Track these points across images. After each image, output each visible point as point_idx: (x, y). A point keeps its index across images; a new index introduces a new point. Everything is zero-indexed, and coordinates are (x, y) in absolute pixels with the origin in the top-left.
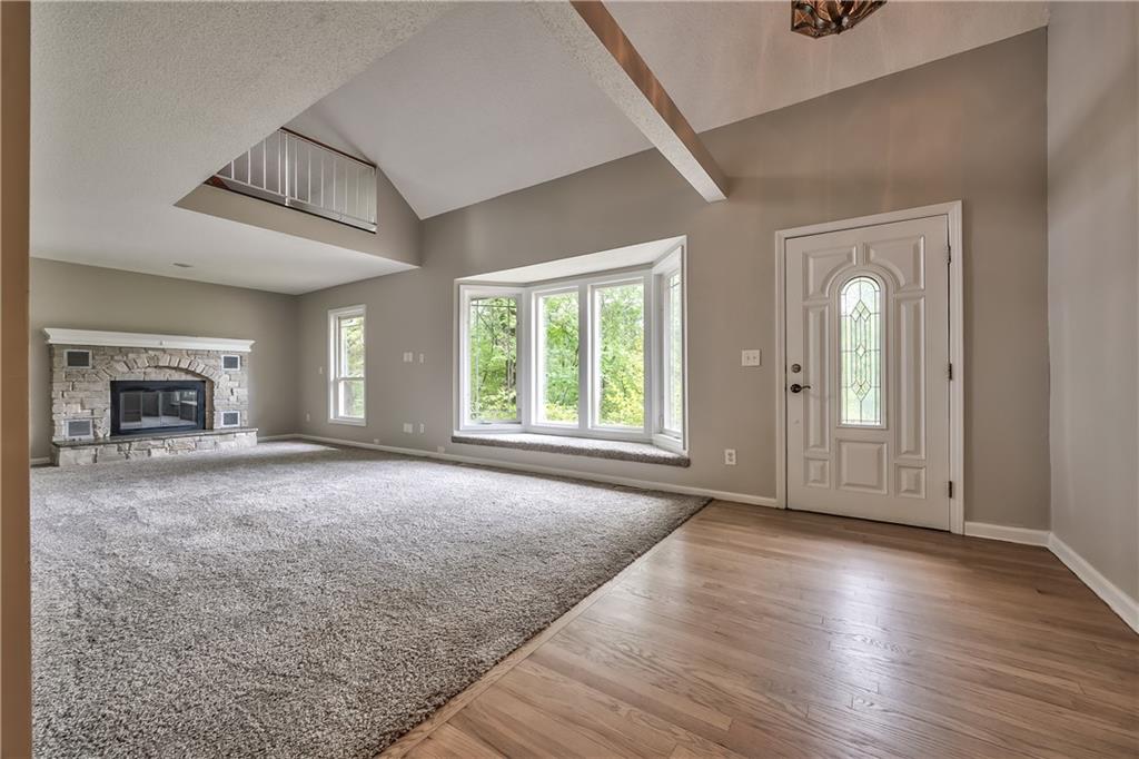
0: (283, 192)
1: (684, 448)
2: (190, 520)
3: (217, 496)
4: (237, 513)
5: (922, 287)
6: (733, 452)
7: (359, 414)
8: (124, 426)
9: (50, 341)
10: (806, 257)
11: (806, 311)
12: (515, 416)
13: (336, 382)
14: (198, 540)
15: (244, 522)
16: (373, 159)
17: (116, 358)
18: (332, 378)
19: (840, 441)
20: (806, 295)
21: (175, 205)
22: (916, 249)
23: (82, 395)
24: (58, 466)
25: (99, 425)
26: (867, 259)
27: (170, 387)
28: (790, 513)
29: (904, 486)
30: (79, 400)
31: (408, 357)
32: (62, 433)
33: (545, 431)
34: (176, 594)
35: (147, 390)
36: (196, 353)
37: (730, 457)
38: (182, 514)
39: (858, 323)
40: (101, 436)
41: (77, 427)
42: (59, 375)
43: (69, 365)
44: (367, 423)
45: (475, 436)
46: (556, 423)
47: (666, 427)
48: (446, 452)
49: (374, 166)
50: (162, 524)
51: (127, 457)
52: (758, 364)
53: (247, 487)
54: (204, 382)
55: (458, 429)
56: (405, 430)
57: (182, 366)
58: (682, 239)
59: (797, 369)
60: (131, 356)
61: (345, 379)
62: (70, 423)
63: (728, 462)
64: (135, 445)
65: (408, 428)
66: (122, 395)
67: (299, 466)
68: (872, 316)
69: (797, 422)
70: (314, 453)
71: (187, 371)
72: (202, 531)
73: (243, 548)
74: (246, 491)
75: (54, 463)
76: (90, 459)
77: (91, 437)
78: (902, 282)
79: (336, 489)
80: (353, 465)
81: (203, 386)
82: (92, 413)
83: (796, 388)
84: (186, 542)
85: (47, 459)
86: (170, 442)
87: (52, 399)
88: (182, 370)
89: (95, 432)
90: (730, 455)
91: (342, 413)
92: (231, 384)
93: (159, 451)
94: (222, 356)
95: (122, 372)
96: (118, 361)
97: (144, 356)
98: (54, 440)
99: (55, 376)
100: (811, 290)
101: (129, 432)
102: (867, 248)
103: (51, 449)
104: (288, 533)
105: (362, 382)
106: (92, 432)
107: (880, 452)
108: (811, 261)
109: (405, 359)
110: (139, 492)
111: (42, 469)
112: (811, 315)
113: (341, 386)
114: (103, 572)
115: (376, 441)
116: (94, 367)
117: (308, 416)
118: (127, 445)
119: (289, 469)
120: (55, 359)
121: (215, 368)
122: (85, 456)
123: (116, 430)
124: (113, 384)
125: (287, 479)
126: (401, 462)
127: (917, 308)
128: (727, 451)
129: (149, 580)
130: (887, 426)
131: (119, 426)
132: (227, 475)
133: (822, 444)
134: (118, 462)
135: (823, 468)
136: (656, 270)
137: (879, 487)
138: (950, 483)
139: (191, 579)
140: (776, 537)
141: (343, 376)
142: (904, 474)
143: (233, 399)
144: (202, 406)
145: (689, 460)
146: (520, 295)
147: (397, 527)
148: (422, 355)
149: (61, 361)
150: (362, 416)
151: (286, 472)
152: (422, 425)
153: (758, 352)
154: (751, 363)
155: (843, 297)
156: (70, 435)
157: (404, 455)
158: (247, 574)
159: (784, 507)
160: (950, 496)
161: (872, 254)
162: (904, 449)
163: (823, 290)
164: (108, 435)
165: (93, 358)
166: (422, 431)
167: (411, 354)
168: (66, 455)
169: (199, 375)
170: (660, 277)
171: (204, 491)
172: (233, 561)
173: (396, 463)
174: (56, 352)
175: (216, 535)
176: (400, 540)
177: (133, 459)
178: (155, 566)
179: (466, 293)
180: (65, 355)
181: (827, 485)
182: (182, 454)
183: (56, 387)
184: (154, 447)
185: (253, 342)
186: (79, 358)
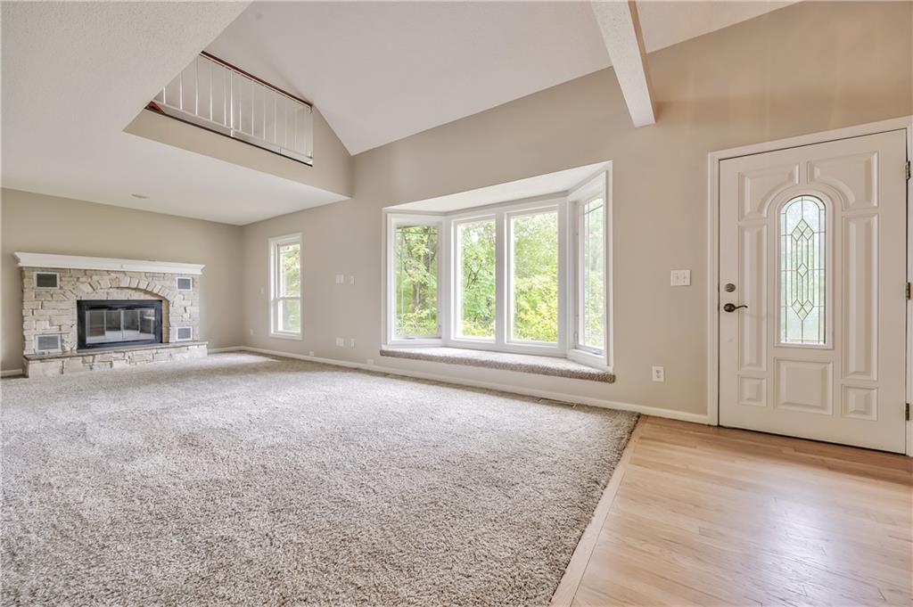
0: (228, 124)
1: (608, 365)
2: (137, 440)
3: (167, 410)
4: (184, 431)
5: (876, 204)
6: (661, 369)
7: (296, 330)
8: (90, 340)
9: (21, 265)
10: (741, 177)
11: (741, 231)
12: (435, 332)
13: (276, 301)
14: (141, 465)
15: (190, 442)
16: (309, 99)
17: (81, 279)
18: (272, 298)
19: (778, 361)
20: (741, 215)
21: (124, 130)
22: (868, 165)
23: (50, 312)
24: (27, 377)
25: (66, 340)
26: (810, 177)
27: (130, 306)
28: (722, 431)
29: (852, 406)
30: (48, 317)
31: (340, 279)
32: (32, 347)
33: (463, 345)
34: (104, 547)
35: (110, 308)
36: (153, 275)
37: (657, 374)
38: (130, 431)
39: (799, 242)
40: (68, 349)
41: (46, 341)
42: (29, 294)
43: (38, 286)
44: (303, 338)
45: (401, 350)
46: (470, 338)
47: (581, 343)
48: (375, 364)
49: (310, 105)
50: (107, 443)
51: (91, 369)
52: (687, 283)
53: (195, 400)
54: (161, 301)
55: (386, 344)
56: (337, 344)
57: (141, 286)
58: (608, 164)
59: (731, 288)
60: (95, 278)
61: (283, 298)
62: (40, 338)
63: (655, 379)
64: (98, 357)
65: (340, 342)
66: (88, 313)
67: (243, 377)
68: (816, 235)
69: (731, 341)
70: (257, 364)
71: (146, 292)
72: (145, 453)
73: (186, 475)
74: (194, 405)
75: (24, 376)
76: (57, 371)
77: (60, 350)
78: (852, 199)
79: (279, 403)
80: (292, 377)
81: (159, 304)
82: (60, 330)
83: (730, 308)
84: (129, 468)
85: (20, 371)
86: (130, 354)
87: (23, 317)
88: (140, 290)
89: (62, 346)
90: (658, 372)
91: (280, 328)
92: (184, 303)
93: (121, 363)
94: (177, 279)
95: (87, 294)
96: (83, 283)
97: (107, 278)
98: (25, 353)
99: (26, 295)
100: (747, 210)
101: (93, 346)
102: (810, 167)
103: (23, 361)
104: (233, 455)
105: (299, 302)
106: (60, 346)
107: (824, 372)
108: (748, 182)
109: (338, 281)
110: (94, 405)
111: (13, 380)
112: (747, 235)
113: (280, 305)
114: (30, 511)
115: (311, 353)
116: (61, 288)
117: (252, 331)
118: (91, 357)
119: (234, 381)
120: (25, 281)
121: (170, 288)
122: (53, 368)
123: (82, 344)
124: (80, 304)
125: (233, 392)
126: (336, 373)
127: (869, 227)
128: (654, 369)
129: (77, 523)
130: (834, 346)
131: (85, 341)
132: (178, 387)
133: (759, 363)
134: (82, 373)
135: (759, 387)
136: (572, 197)
137: (823, 407)
138: (908, 405)
139: (124, 521)
140: (733, 461)
141: (281, 296)
142: (852, 395)
143: (186, 316)
144: (159, 323)
145: (614, 376)
146: (441, 223)
147: (343, 449)
148: (352, 277)
149: (31, 282)
150: (299, 331)
151: (232, 383)
152: (353, 340)
153: (688, 271)
154: (681, 283)
155: (783, 217)
156: (39, 349)
157: (337, 366)
158: (187, 516)
159: (716, 424)
160: (908, 418)
161: (817, 172)
162: (852, 368)
163: (760, 210)
164: (75, 348)
165: (61, 280)
166: (353, 345)
167: (342, 276)
168: (34, 368)
169: (156, 295)
170: (575, 204)
171: (155, 405)
172: (173, 495)
173: (330, 374)
174: (26, 274)
175: (160, 459)
176: (349, 466)
177: (96, 369)
178: (90, 502)
179: (393, 221)
180: (35, 278)
181: (764, 403)
182: (141, 366)
183: (27, 305)
184: (116, 359)
185: (204, 266)
186: (47, 280)
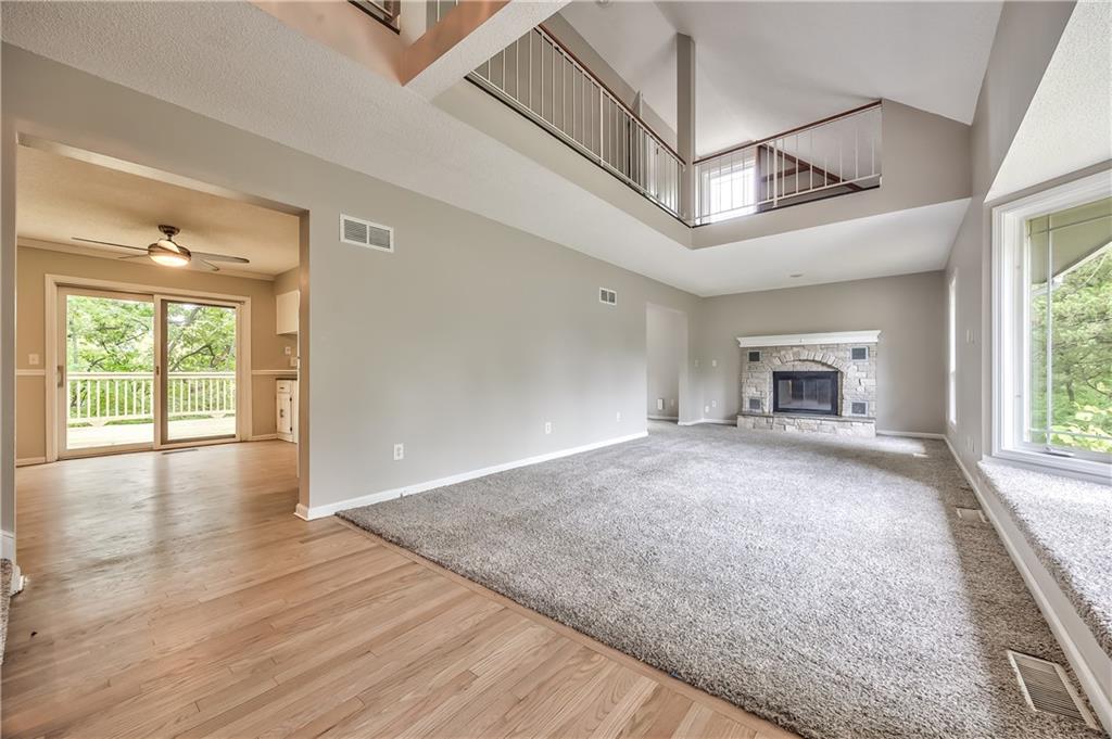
8: (781, 405)
9: (741, 346)
17: (774, 354)
23: (756, 381)
24: (737, 427)
25: (766, 403)
30: (755, 384)
32: (746, 406)
36: (827, 347)
40: (767, 411)
41: (755, 403)
42: (745, 368)
43: (750, 361)
49: (879, 102)
54: (836, 372)
57: (817, 358)
60: (782, 353)
62: (751, 400)
66: (780, 382)
71: (822, 364)
75: (734, 424)
77: (761, 411)
81: (833, 377)
82: (761, 394)
85: (731, 421)
87: (742, 384)
88: (817, 362)
89: (763, 408)
92: (859, 375)
94: (851, 348)
95: (778, 365)
96: (775, 357)
97: (790, 352)
98: (743, 410)
99: (743, 369)
101: (784, 410)
106: (761, 408)
116: (763, 362)
120: (743, 358)
121: (843, 359)
123: (776, 409)
124: (775, 374)
131: (778, 404)
143: (861, 389)
144: (835, 394)
149: (746, 359)
156: (749, 408)
164: (771, 410)
165: (762, 356)
168: (742, 421)
169: (831, 366)
174: (744, 352)
180: (748, 355)
182: (807, 435)
183: (744, 375)
184: (789, 424)
185: (879, 332)
186: (754, 356)
